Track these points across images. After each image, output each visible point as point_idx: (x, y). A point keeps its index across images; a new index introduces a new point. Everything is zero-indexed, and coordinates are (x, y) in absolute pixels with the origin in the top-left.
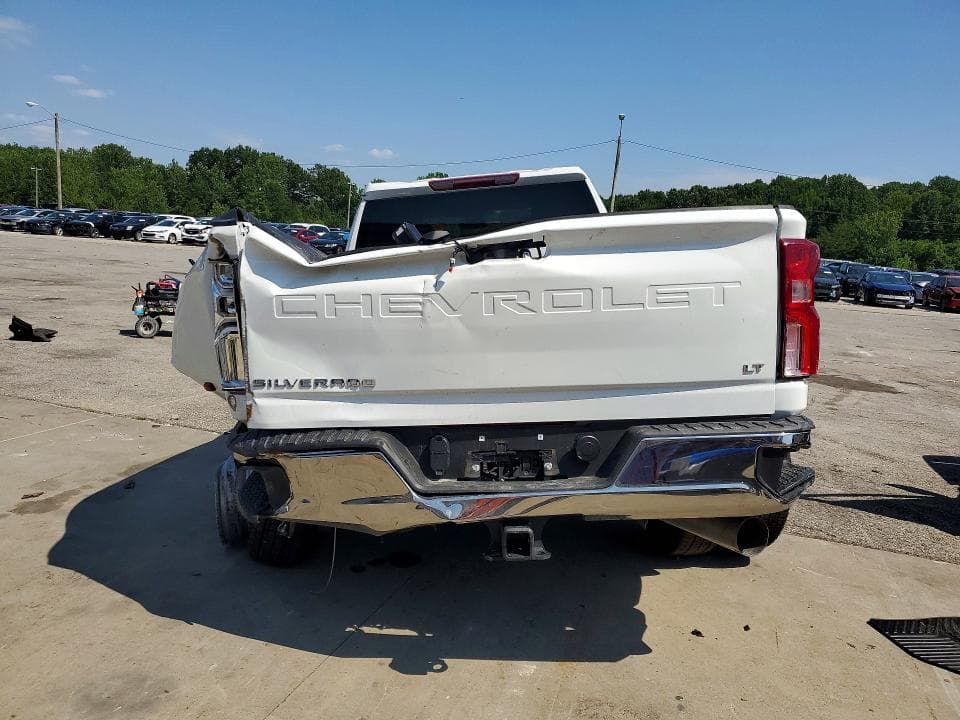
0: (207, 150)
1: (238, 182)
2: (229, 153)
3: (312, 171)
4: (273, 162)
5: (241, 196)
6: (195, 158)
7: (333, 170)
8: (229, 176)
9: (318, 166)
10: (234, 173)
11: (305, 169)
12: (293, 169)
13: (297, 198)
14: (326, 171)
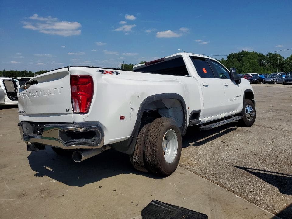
0: (233, 54)
1: (242, 62)
2: (239, 54)
3: (267, 55)
4: (253, 54)
5: (242, 66)
6: (229, 57)
7: (275, 54)
8: (239, 61)
9: (269, 53)
10: (240, 60)
11: (265, 55)
12: (261, 56)
13: (262, 65)
14: (272, 54)
